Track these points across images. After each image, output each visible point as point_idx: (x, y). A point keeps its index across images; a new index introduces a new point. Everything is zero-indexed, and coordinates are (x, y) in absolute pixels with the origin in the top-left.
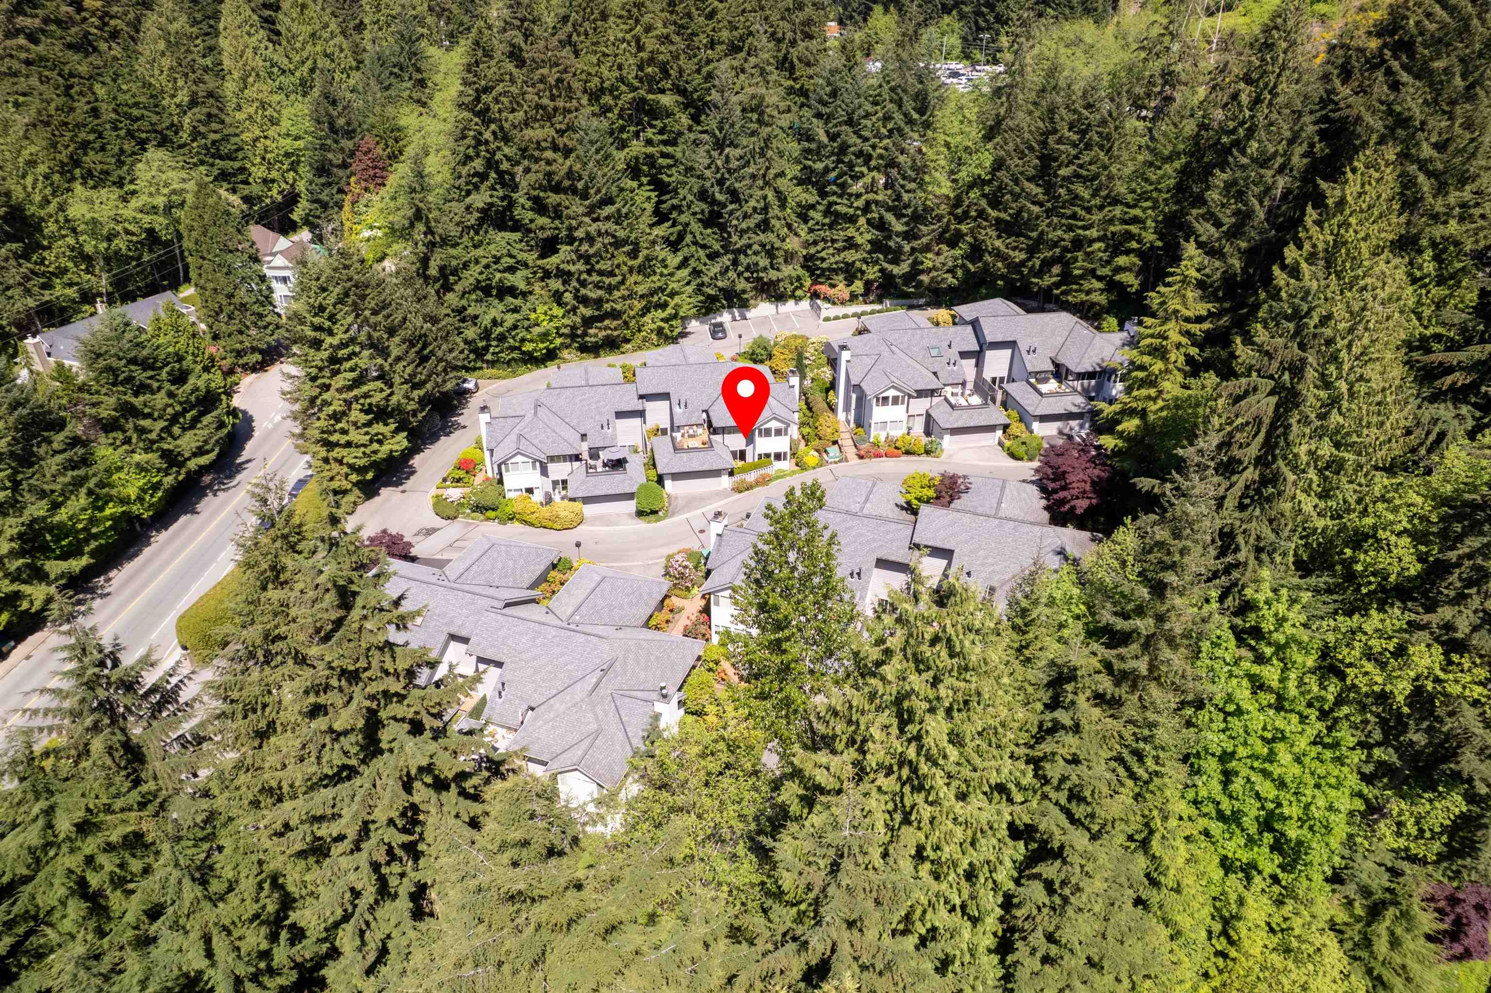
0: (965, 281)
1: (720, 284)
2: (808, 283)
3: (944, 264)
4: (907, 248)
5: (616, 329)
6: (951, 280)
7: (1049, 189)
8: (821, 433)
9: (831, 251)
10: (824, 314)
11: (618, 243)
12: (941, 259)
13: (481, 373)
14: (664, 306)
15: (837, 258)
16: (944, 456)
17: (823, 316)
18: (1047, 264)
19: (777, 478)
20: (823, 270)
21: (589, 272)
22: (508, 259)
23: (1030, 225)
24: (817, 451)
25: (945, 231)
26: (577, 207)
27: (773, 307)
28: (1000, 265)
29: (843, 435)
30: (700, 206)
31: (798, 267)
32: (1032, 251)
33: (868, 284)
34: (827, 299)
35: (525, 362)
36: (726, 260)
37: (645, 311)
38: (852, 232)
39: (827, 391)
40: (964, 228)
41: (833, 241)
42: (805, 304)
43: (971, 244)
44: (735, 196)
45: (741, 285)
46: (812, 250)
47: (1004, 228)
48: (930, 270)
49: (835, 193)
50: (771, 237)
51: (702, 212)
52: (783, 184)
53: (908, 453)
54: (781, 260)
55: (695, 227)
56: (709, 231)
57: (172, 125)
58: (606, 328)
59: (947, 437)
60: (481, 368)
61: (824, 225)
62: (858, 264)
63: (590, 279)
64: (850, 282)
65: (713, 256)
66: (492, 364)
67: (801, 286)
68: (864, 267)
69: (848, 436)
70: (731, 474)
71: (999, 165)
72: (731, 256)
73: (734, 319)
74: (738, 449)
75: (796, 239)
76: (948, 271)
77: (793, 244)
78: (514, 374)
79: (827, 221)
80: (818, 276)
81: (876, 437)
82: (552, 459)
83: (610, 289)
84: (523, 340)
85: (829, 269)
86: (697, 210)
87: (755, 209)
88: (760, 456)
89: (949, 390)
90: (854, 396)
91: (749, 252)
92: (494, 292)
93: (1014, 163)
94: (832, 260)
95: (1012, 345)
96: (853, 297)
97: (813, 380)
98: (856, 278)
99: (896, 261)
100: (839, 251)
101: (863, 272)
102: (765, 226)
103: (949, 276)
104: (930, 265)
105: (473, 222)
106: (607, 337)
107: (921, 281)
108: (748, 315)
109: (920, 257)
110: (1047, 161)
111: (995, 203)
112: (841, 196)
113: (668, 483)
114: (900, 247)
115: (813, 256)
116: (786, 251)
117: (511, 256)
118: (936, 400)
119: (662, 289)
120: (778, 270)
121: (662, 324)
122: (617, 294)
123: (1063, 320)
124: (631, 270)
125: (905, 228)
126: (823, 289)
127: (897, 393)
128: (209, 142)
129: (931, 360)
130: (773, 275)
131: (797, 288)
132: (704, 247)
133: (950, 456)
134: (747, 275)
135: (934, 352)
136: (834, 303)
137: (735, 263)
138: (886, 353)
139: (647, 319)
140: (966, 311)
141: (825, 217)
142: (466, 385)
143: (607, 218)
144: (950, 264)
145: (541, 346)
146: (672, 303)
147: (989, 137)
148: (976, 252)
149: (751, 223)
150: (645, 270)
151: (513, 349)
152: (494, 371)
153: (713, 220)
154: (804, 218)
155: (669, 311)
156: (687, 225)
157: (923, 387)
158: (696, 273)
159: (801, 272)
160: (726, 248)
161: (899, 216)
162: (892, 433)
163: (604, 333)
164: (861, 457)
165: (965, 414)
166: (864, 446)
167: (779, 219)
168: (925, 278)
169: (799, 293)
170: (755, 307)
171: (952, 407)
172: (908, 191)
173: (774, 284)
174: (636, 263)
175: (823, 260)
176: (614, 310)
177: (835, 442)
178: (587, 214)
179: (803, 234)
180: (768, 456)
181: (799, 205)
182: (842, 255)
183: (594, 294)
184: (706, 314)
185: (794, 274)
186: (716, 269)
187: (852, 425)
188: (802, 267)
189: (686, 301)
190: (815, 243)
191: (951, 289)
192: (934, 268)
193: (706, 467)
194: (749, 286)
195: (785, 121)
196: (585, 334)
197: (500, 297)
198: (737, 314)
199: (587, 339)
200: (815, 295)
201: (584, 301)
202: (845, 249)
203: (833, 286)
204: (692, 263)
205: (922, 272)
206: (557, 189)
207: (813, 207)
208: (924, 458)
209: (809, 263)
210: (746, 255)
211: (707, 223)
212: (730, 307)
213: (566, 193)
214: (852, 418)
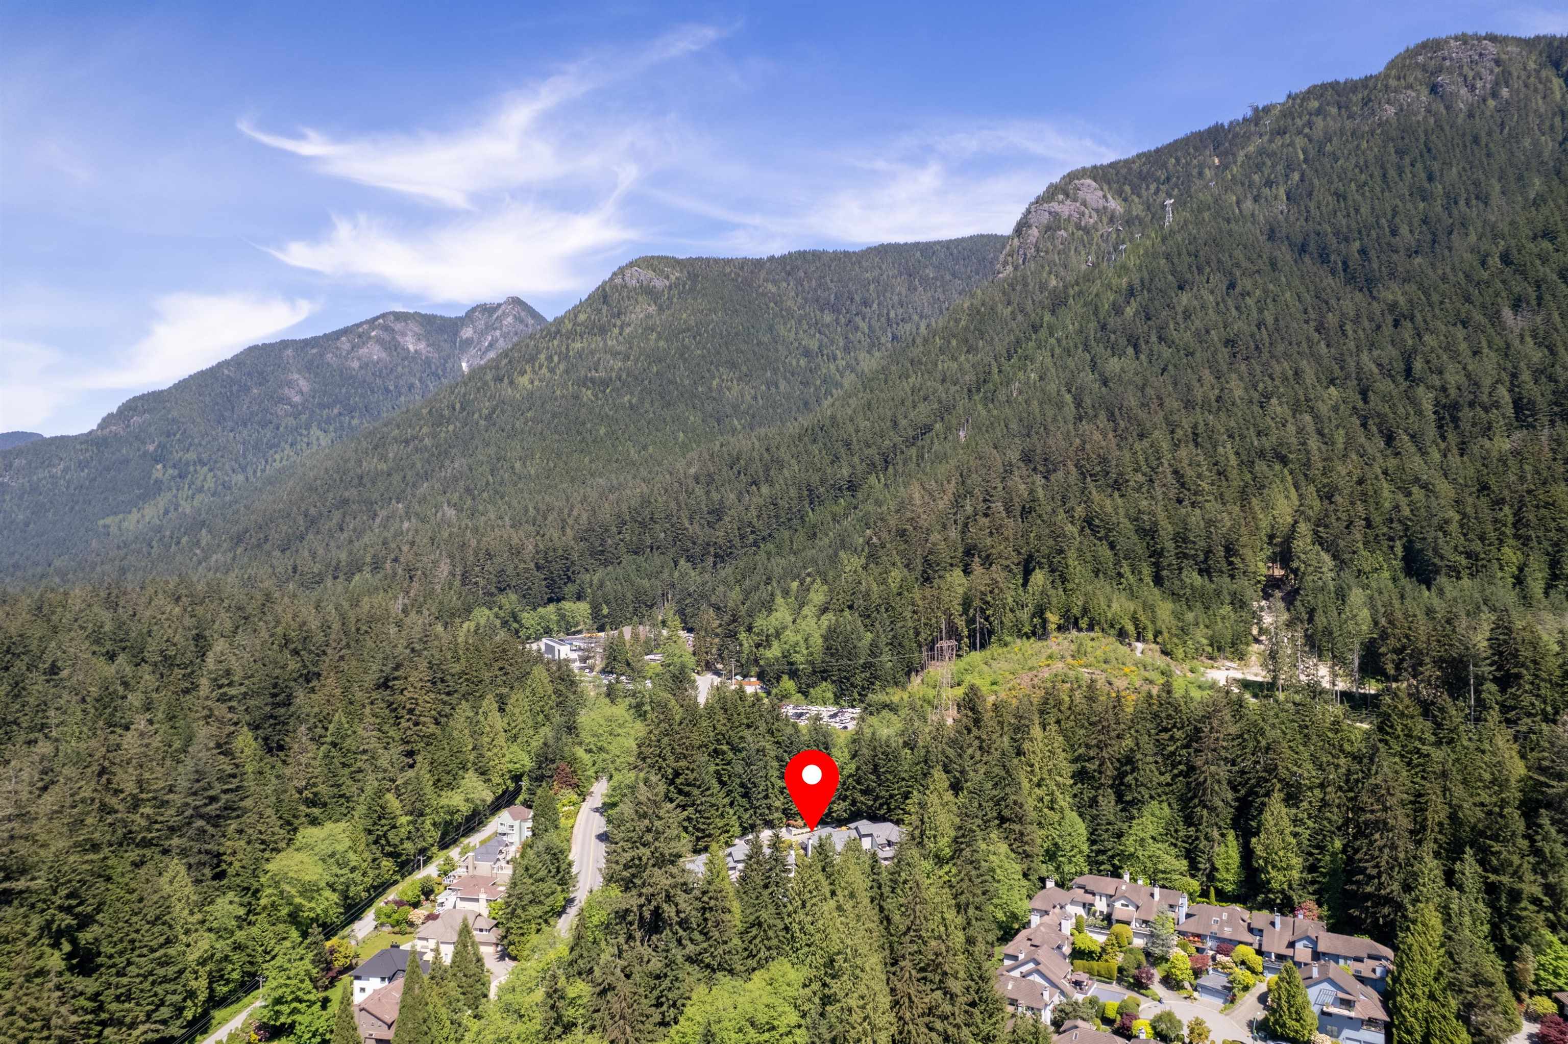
1: (749, 822)
2: (785, 820)
7: (878, 777)
10: (796, 831)
11: (712, 805)
17: (793, 834)
18: (881, 805)
20: (791, 814)
21: (700, 818)
23: (873, 790)
25: (841, 795)
26: (696, 792)
27: (772, 830)
28: (863, 807)
30: (741, 790)
31: (780, 813)
32: (875, 800)
34: (794, 826)
36: (751, 812)
37: (721, 834)
40: (848, 793)
42: (785, 829)
43: (851, 800)
44: (755, 785)
45: (757, 822)
46: (786, 806)
47: (864, 792)
48: (836, 812)
50: (769, 801)
51: (742, 792)
52: (773, 779)
54: (774, 811)
55: (739, 798)
56: (745, 800)
58: (706, 841)
63: (700, 821)
64: (802, 819)
67: (783, 822)
71: (858, 768)
73: (755, 837)
75: (779, 801)
77: (778, 804)
80: (789, 817)
85: (794, 814)
86: (739, 791)
87: (763, 790)
91: (761, 808)
93: (864, 767)
94: (794, 810)
95: (871, 835)
96: (805, 825)
102: (766, 797)
103: (844, 813)
104: (836, 810)
106: (706, 845)
107: (833, 817)
108: (758, 834)
110: (876, 767)
111: (858, 783)
115: (786, 808)
116: (775, 807)
119: (727, 825)
120: (773, 815)
121: (727, 839)
122: (710, 827)
123: (889, 825)
124: (716, 817)
126: (792, 822)
130: (771, 817)
131: (781, 822)
132: (743, 806)
134: (760, 818)
136: (797, 828)
137: (755, 813)
139: (721, 837)
140: (852, 825)
144: (844, 808)
146: (731, 831)
147: (854, 756)
148: (854, 803)
149: (761, 796)
150: (722, 816)
153: (746, 795)
154: (782, 793)
155: (730, 834)
156: (736, 797)
158: (740, 817)
159: (782, 815)
160: (751, 807)
163: (704, 844)
167: (772, 794)
168: (834, 815)
169: (781, 825)
170: (763, 832)
173: (771, 821)
179: (782, 799)
181: (780, 787)
185: (779, 817)
188: (782, 813)
189: (737, 830)
191: (846, 818)
194: (761, 822)
195: (773, 754)
200: (789, 825)
201: (698, 830)
203: (796, 821)
204: (738, 813)
206: (689, 785)
209: (785, 811)
211: (743, 796)
212: (753, 831)
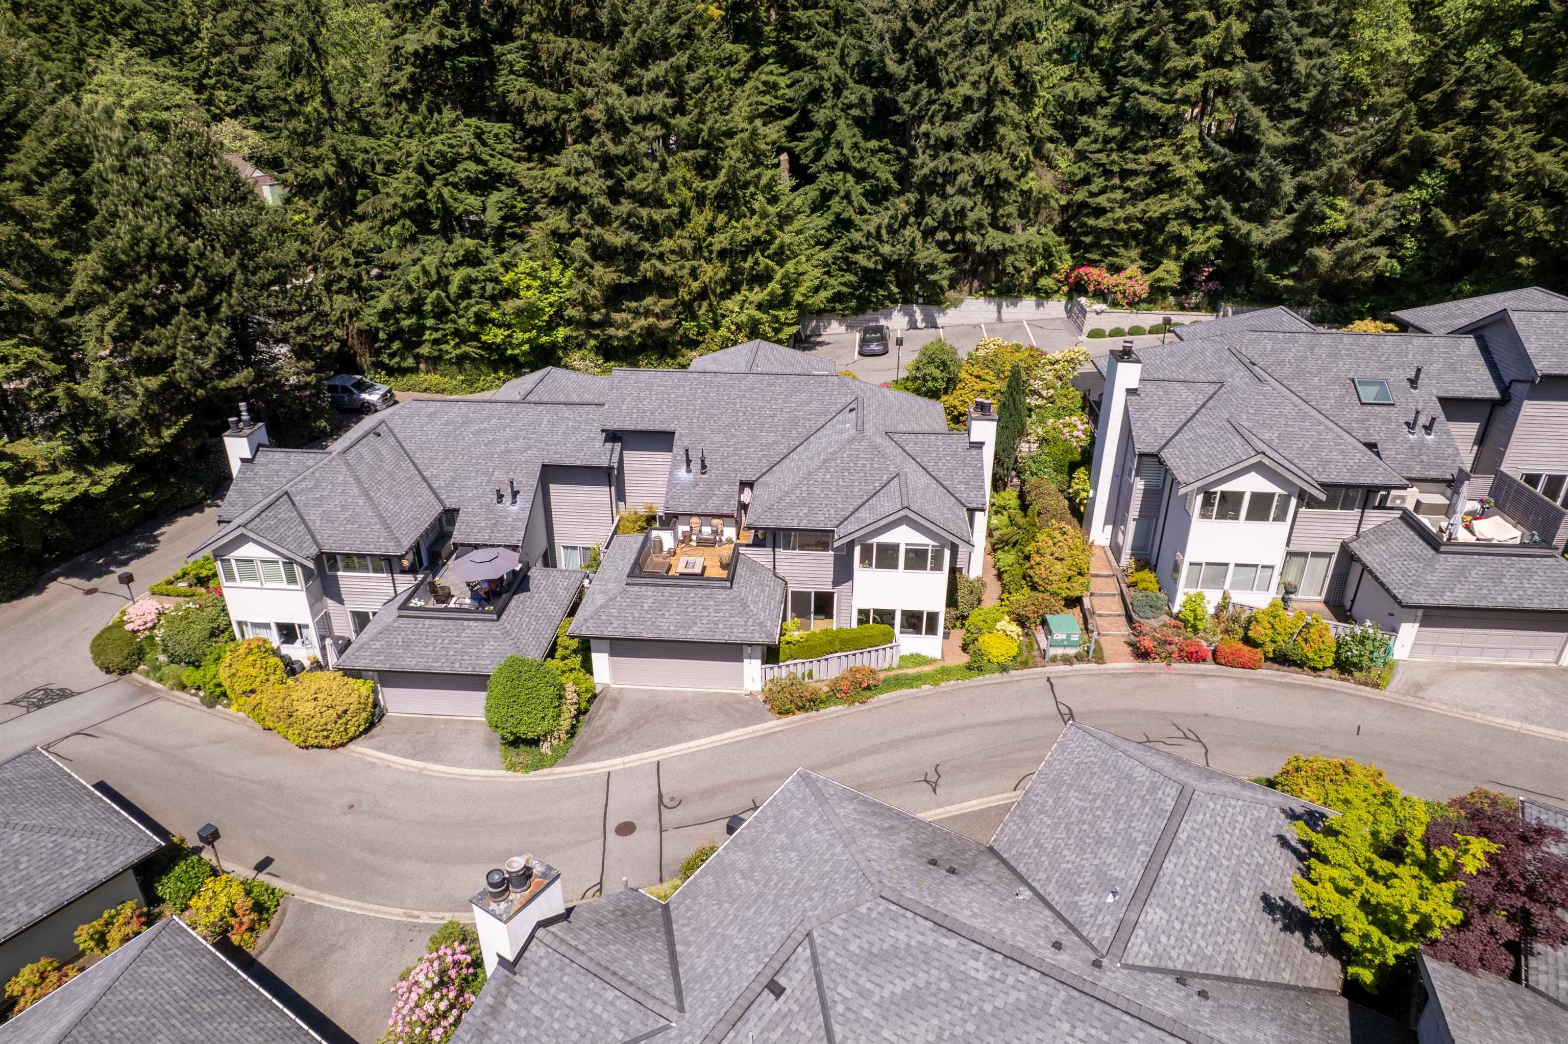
0: (1423, 264)
1: (886, 249)
2: (1065, 263)
3: (1374, 225)
4: (1288, 186)
5: (664, 315)
6: (1384, 261)
8: (1039, 573)
9: (1118, 195)
10: (1092, 323)
12: (1369, 213)
13: (411, 379)
14: (762, 279)
15: (1130, 209)
16: (1397, 682)
17: (1088, 327)
19: (898, 682)
20: (1099, 233)
21: (615, 194)
22: (472, 166)
24: (1021, 621)
25: (1391, 147)
27: (993, 307)
28: (1538, 212)
29: (1096, 585)
30: (855, 92)
31: (1048, 230)
33: (1190, 267)
34: (1101, 295)
35: (495, 366)
36: (901, 205)
37: (731, 286)
38: (1164, 154)
39: (1073, 467)
40: (1440, 138)
41: (1125, 174)
42: (1056, 307)
43: (1452, 177)
45: (927, 254)
46: (1080, 195)
48: (1337, 236)
49: (1138, 72)
50: (998, 162)
51: (862, 100)
53: (1282, 659)
54: (1012, 209)
55: (846, 133)
56: (874, 144)
57: (184, 28)
58: (648, 313)
59: (1409, 631)
60: (414, 370)
61: (1107, 140)
62: (1173, 227)
63: (616, 210)
64: (1151, 261)
65: (878, 196)
66: (435, 362)
67: (1051, 269)
68: (1187, 231)
69: (1111, 587)
70: (771, 655)
72: (912, 196)
73: (913, 325)
74: (812, 588)
75: (1049, 175)
76: (1381, 241)
77: (1041, 181)
78: (470, 384)
79: (1115, 131)
80: (1088, 248)
81: (1195, 602)
82: (355, 561)
83: (653, 232)
84: (481, 320)
85: (1112, 233)
86: (854, 99)
87: (968, 100)
88: (864, 615)
89: (1412, 496)
90: (1139, 485)
91: (950, 190)
92: (436, 225)
94: (1119, 213)
96: (1157, 294)
97: (1043, 441)
98: (1166, 255)
99: (1259, 217)
100: (1135, 196)
101: (1181, 241)
102: (985, 137)
103: (1382, 252)
104: (1341, 223)
105: (403, 83)
106: (650, 331)
107: (1313, 262)
108: (941, 320)
109: (1320, 206)
112: (1150, 78)
113: (600, 660)
114: (1273, 180)
115: (1083, 205)
116: (1026, 194)
117: (479, 161)
118: (1374, 518)
119: (758, 243)
120: (1006, 229)
121: (758, 315)
122: (667, 244)
124: (700, 198)
125: (1290, 140)
126: (1098, 275)
127: (1263, 485)
128: (235, 58)
129: (1359, 412)
130: (994, 239)
131: (1042, 272)
132: (861, 176)
133: (1418, 688)
134: (941, 236)
135: (1369, 393)
136: (1115, 304)
137: (920, 210)
138: (1239, 378)
139: (731, 304)
140: (1435, 317)
141: (1111, 125)
142: (366, 396)
143: (655, 86)
144: (1389, 223)
145: (519, 336)
146: (779, 273)
149: (959, 129)
151: (462, 337)
152: (434, 378)
154: (1069, 130)
155: (774, 286)
156: (832, 126)
157: (1344, 478)
158: (843, 224)
159: (1052, 238)
160: (903, 177)
161: (1275, 117)
162: (1238, 597)
163: (643, 322)
164: (1142, 655)
165: (1478, 569)
166: (1153, 624)
167: (1016, 126)
168: (1324, 255)
169: (1046, 282)
170: (956, 304)
171: (1433, 541)
172: (1309, 55)
174: (712, 187)
175: (1100, 212)
176: (660, 274)
177: (1073, 602)
178: (617, 78)
179: (1063, 164)
180: (885, 616)
181: (1061, 102)
182: (1141, 206)
183: (617, 238)
184: (860, 310)
185: (1037, 242)
186: (881, 218)
187: (1126, 559)
188: (1057, 231)
190: (1087, 180)
191: (1381, 282)
192: (1348, 232)
193: (695, 633)
194: (942, 258)
196: (606, 323)
197: (446, 233)
198: (919, 316)
199: (611, 331)
200: (1078, 288)
201: (604, 253)
202: (1149, 193)
203: (1116, 269)
204: (836, 204)
205: (1320, 240)
207: (1086, 107)
208: (1331, 682)
209: (1070, 221)
210: (944, 196)
212: (907, 301)
213: (579, 35)
214: (1127, 540)
